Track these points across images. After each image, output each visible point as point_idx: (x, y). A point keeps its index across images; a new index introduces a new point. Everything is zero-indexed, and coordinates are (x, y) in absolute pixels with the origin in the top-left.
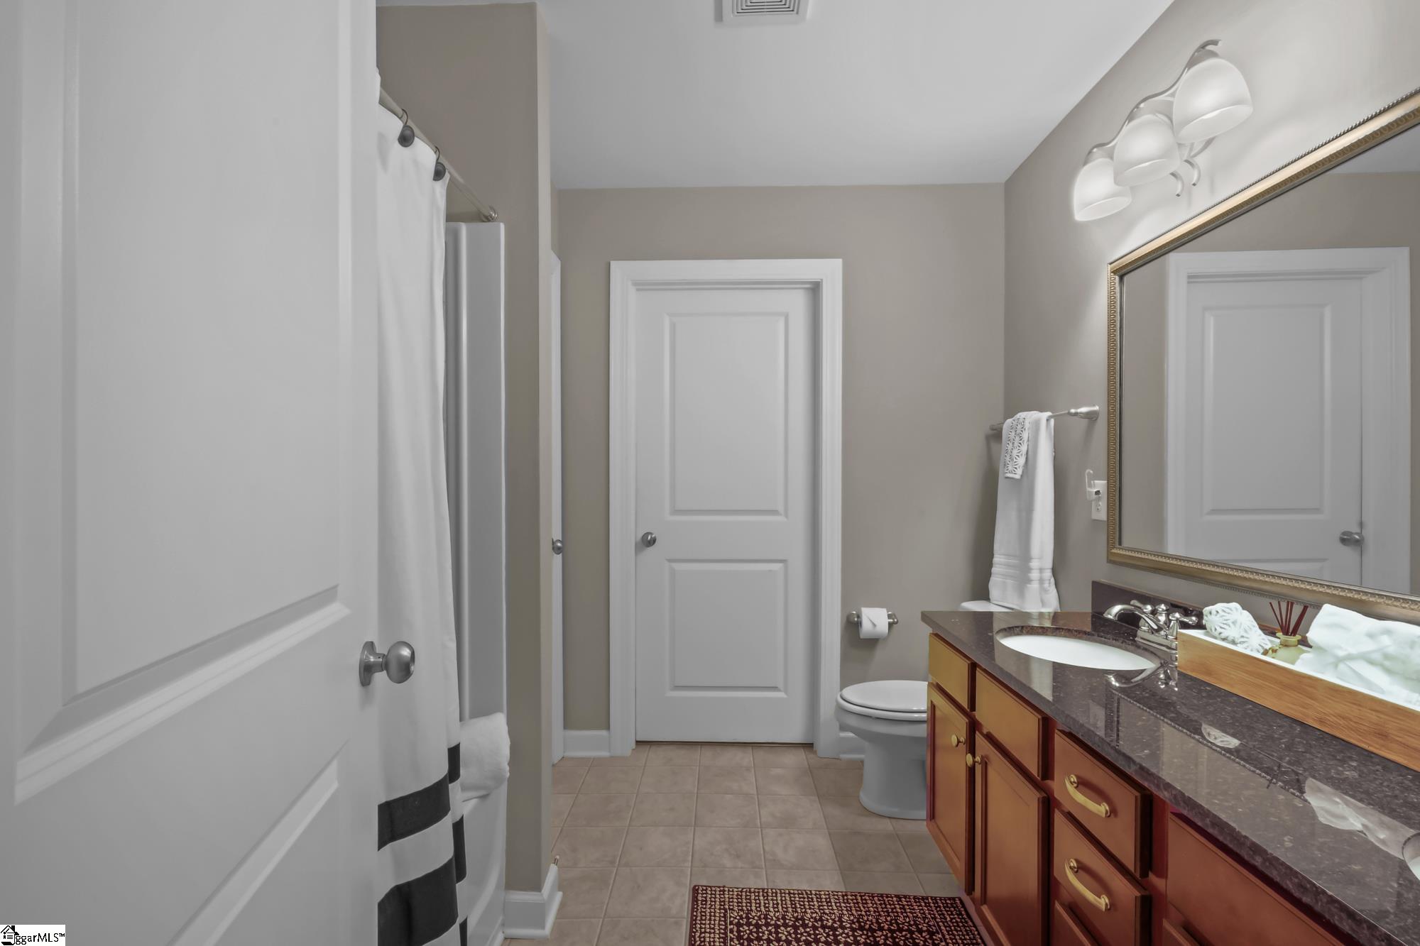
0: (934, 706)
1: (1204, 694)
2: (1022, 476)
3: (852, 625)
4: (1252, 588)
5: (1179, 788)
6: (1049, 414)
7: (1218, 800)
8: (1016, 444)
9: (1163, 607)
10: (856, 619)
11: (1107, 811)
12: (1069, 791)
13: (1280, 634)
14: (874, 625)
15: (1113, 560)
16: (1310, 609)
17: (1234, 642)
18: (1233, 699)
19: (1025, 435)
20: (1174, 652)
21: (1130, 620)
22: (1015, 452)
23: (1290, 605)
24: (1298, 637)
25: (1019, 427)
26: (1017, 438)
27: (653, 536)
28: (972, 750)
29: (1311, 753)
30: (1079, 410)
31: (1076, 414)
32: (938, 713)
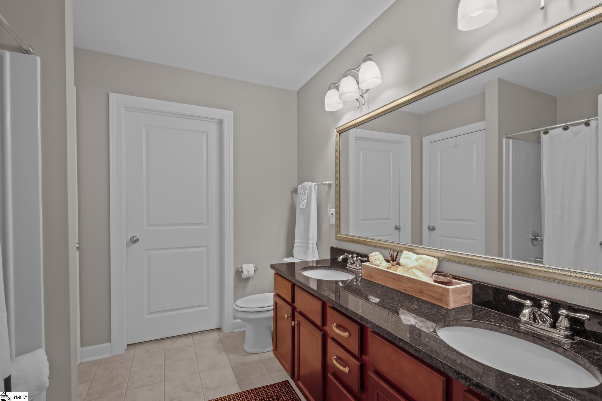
0: (277, 303)
1: (371, 285)
2: (305, 207)
3: (239, 273)
4: (381, 247)
5: (374, 322)
6: (315, 183)
7: (386, 324)
8: (303, 195)
9: (355, 255)
10: (240, 270)
11: (348, 335)
12: (334, 330)
13: (391, 262)
14: (249, 272)
15: (337, 239)
16: (399, 252)
17: (378, 266)
18: (380, 286)
19: (307, 191)
20: (359, 271)
21: (345, 260)
22: (303, 198)
23: (394, 251)
24: (396, 262)
25: (304, 188)
26: (304, 193)
27: (137, 238)
28: (293, 319)
29: (405, 302)
30: (326, 183)
31: (325, 184)
32: (278, 305)
